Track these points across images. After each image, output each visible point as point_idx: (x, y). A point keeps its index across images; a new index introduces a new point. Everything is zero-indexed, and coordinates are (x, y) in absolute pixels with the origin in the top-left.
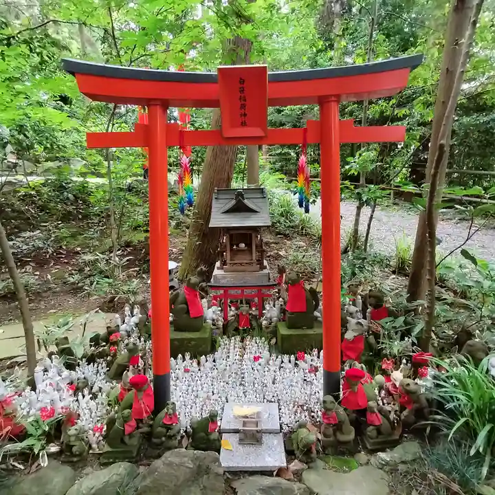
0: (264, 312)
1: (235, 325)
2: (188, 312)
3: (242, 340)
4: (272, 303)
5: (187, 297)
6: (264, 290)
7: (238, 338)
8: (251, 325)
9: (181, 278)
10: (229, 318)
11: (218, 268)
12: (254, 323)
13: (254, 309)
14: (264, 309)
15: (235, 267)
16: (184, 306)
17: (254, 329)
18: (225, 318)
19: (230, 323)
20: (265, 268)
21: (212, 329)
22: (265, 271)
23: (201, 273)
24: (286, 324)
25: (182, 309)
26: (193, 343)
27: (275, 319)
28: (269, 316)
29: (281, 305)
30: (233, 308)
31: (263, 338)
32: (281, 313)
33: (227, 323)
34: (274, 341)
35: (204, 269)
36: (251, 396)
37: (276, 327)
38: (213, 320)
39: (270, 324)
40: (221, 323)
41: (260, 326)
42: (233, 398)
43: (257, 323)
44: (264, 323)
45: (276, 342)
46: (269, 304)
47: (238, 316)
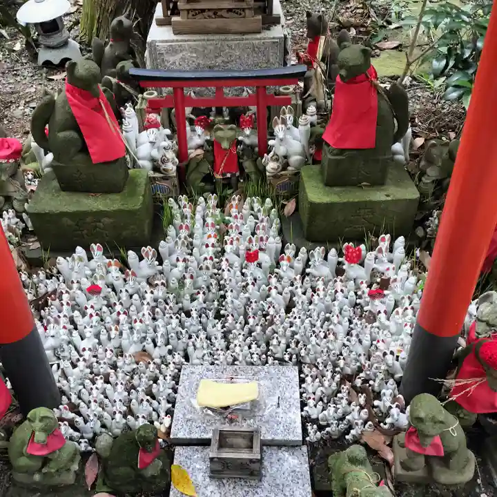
0: (271, 142)
1: (206, 168)
2: (84, 149)
3: (221, 205)
4: (289, 118)
5: (74, 111)
6: (271, 89)
7: (213, 200)
8: (241, 169)
9: (86, 39)
10: (193, 153)
11: (161, 23)
12: (248, 165)
13: (247, 131)
14: (272, 136)
15: (200, 21)
16: (71, 134)
17: (248, 176)
18: (182, 154)
19: (193, 165)
20: (276, 21)
21: (152, 180)
22: (277, 32)
23: (121, 34)
24: (322, 172)
25: (68, 141)
26: (106, 220)
27: (295, 159)
28: (281, 151)
29: (312, 125)
30: (199, 130)
31: (268, 200)
32: (310, 144)
33: (187, 166)
34: (290, 207)
35: (126, 22)
36: (239, 347)
37: (297, 174)
38: (153, 160)
39: (284, 168)
40: (171, 167)
41: (261, 172)
42: (199, 353)
43: (256, 166)
44: (271, 166)
45: (297, 209)
46: (284, 122)
47: (211, 147)
